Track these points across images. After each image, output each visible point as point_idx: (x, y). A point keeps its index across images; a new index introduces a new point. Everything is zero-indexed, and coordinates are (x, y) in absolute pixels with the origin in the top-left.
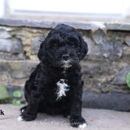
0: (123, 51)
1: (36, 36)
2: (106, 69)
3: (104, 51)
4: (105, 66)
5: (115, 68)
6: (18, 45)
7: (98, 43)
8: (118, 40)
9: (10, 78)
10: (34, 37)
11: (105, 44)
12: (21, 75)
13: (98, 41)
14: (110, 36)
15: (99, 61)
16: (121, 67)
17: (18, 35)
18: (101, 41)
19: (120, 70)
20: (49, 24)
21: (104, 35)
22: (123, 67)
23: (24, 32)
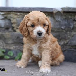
0: (74, 25)
1: (19, 17)
2: (63, 36)
3: (62, 25)
4: (63, 34)
5: (69, 36)
6: (8, 23)
7: (58, 20)
8: (70, 18)
9: (4, 44)
10: (18, 18)
11: (62, 21)
12: (10, 42)
13: (58, 19)
14: (65, 16)
15: (59, 31)
16: (73, 35)
17: (9, 17)
18: (59, 19)
19: (72, 37)
20: (27, 9)
21: (61, 16)
22: (74, 35)
23: (12, 15)
